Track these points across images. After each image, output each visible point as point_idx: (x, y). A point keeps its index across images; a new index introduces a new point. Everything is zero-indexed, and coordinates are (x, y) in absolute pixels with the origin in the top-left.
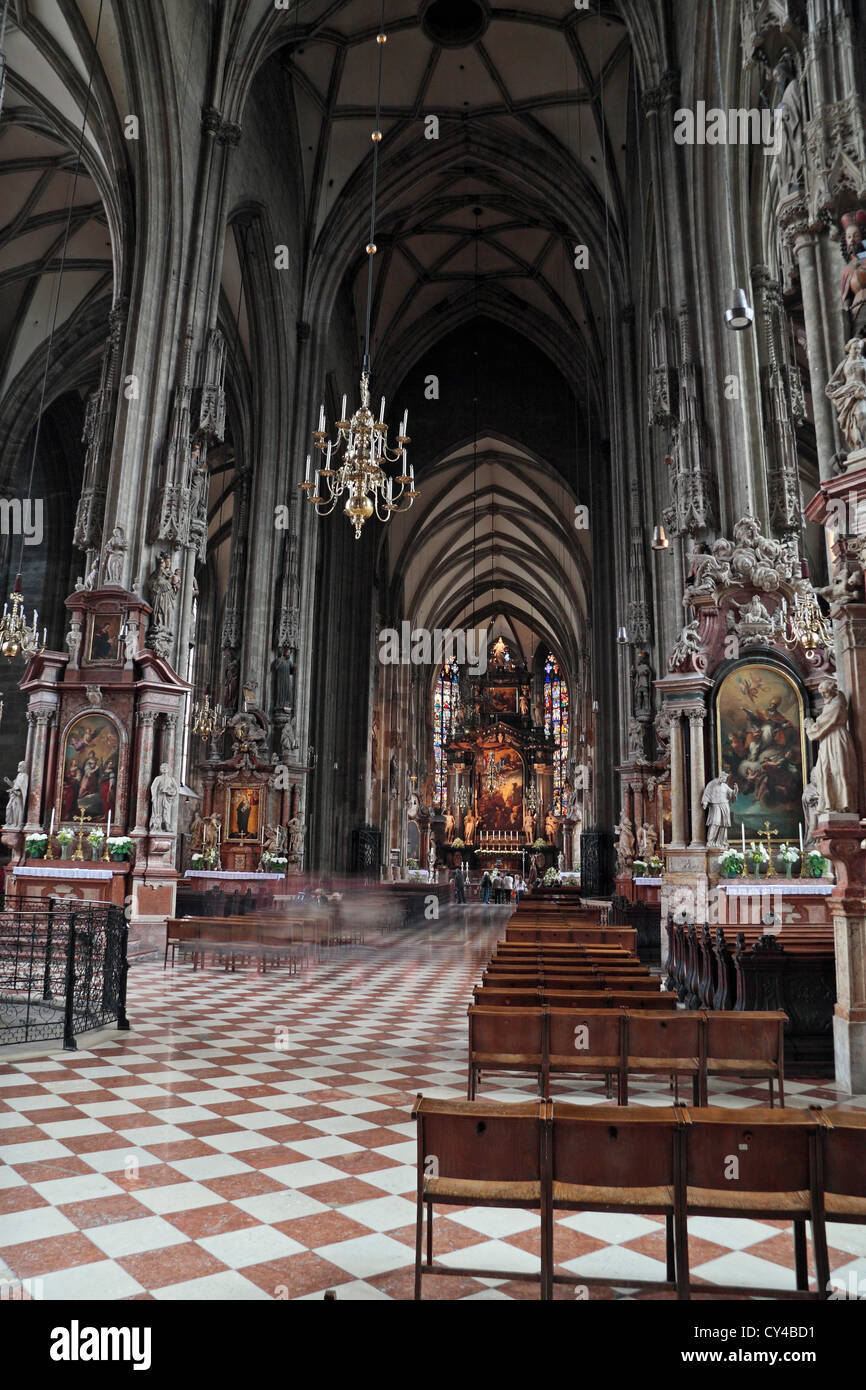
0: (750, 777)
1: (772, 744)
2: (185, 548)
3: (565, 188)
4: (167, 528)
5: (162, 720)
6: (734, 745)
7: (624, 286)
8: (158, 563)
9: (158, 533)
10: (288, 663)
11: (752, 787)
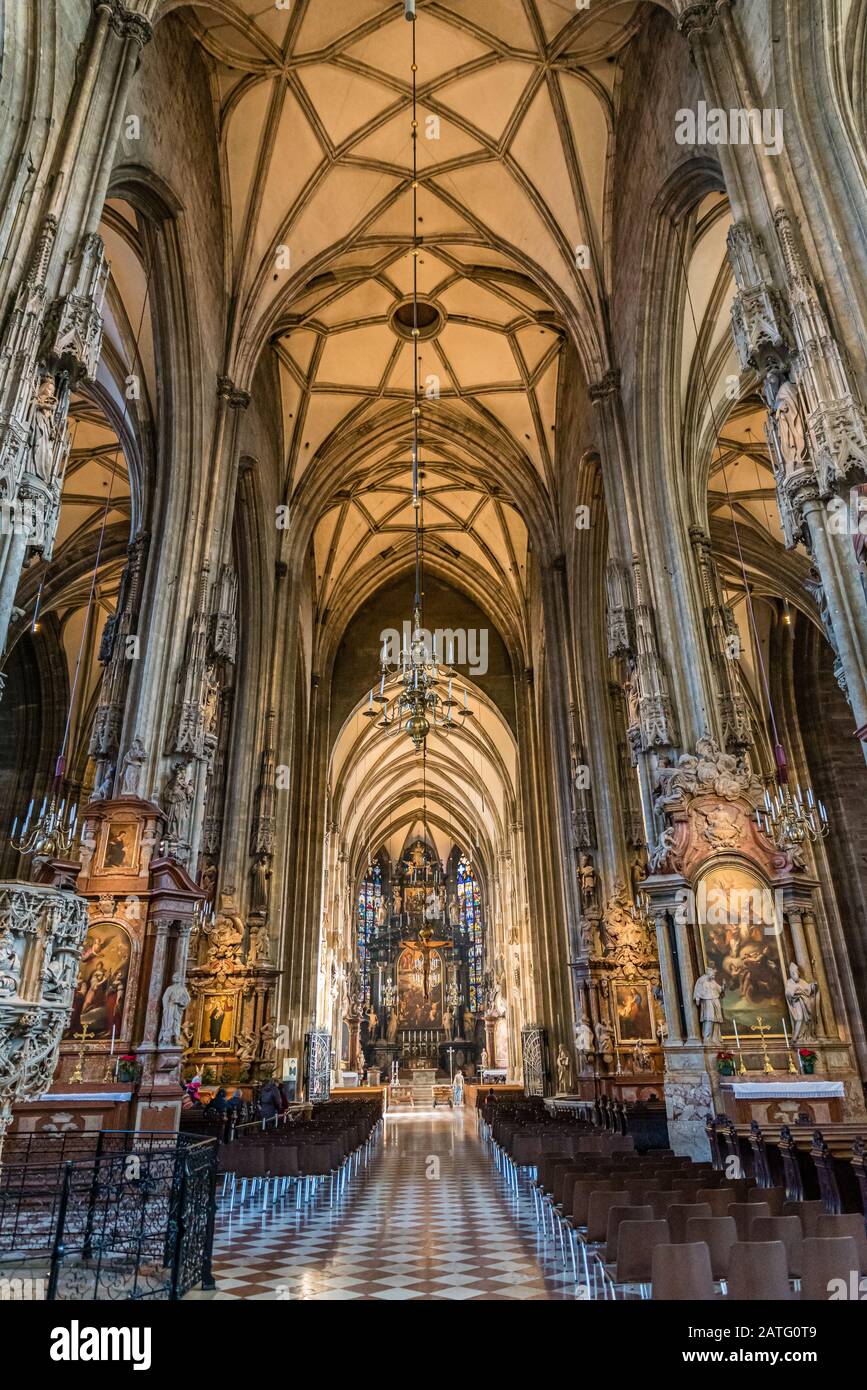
0: (734, 973)
1: (751, 941)
2: (200, 760)
3: (501, 458)
4: (185, 741)
5: (175, 927)
6: (715, 942)
7: (555, 539)
8: (174, 773)
9: (175, 746)
10: (264, 868)
11: (736, 983)
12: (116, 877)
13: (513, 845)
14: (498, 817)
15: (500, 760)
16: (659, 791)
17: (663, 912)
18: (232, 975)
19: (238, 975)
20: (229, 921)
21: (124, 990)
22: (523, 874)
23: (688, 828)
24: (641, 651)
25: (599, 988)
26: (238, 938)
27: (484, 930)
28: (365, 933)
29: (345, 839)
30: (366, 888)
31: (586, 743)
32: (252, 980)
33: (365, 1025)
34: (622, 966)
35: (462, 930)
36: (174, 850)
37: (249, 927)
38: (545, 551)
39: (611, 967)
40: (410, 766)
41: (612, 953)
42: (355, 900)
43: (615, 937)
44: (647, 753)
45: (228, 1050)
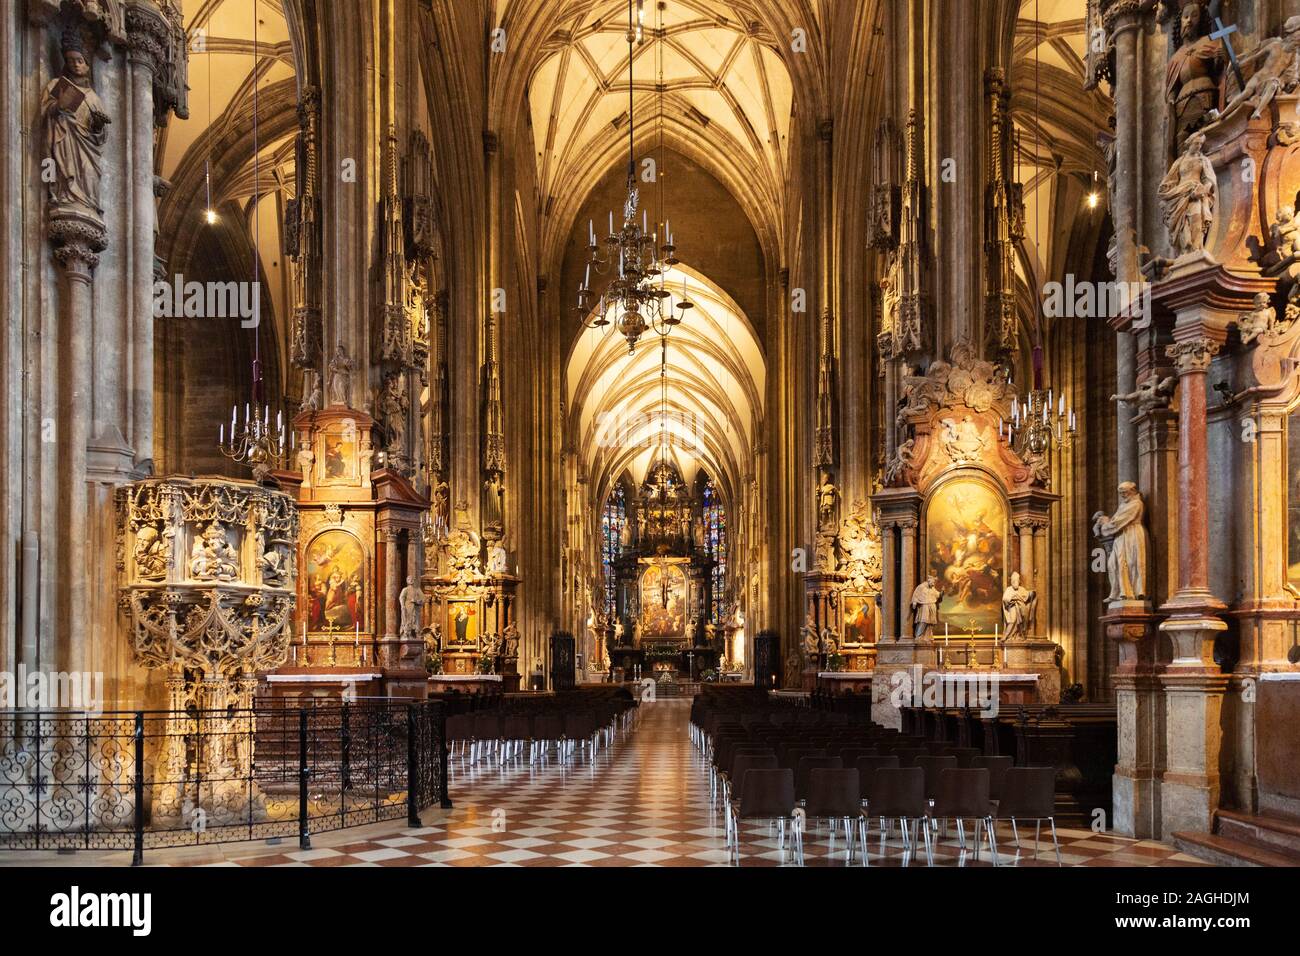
0: (955, 581)
1: (978, 551)
2: (411, 369)
4: (392, 347)
5: (403, 535)
6: (941, 552)
9: (383, 352)
10: (495, 487)
11: (956, 590)
12: (339, 488)
13: (758, 466)
14: (743, 439)
15: (749, 377)
16: (904, 402)
17: (892, 524)
18: (472, 584)
19: (479, 584)
20: (465, 535)
21: (362, 590)
22: (765, 496)
23: (930, 441)
24: (903, 240)
25: (829, 599)
26: (476, 550)
27: (727, 550)
28: (610, 553)
29: (585, 461)
30: (610, 510)
31: (837, 354)
32: (492, 588)
33: (611, 633)
34: (853, 579)
35: (706, 551)
36: (393, 462)
37: (484, 542)
38: (809, 113)
39: (842, 580)
40: (652, 385)
41: (844, 567)
42: (598, 521)
43: (849, 552)
44: (896, 362)
45: (473, 647)
